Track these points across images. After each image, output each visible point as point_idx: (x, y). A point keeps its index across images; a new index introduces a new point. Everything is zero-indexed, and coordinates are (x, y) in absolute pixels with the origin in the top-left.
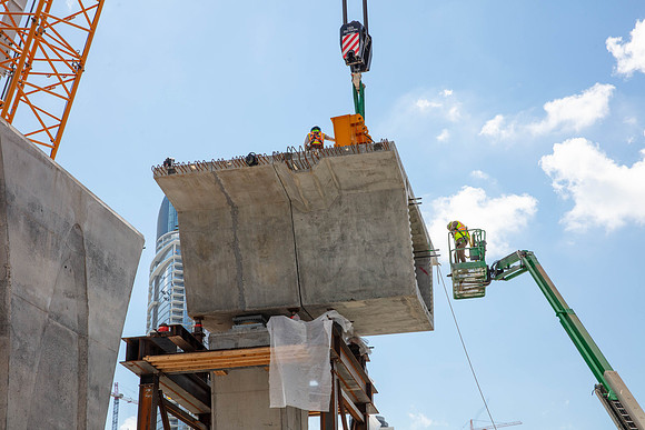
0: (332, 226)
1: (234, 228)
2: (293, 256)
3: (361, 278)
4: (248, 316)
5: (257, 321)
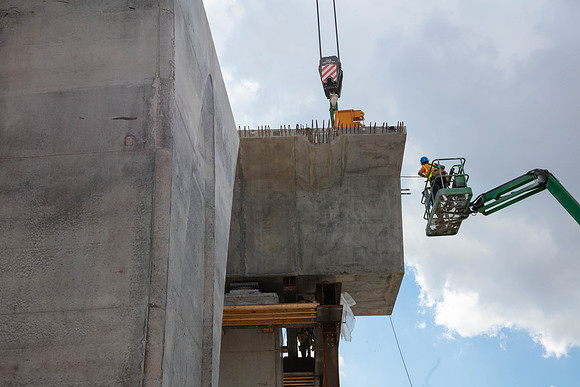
1: (242, 199)
3: (355, 254)
4: (244, 282)
5: (254, 287)
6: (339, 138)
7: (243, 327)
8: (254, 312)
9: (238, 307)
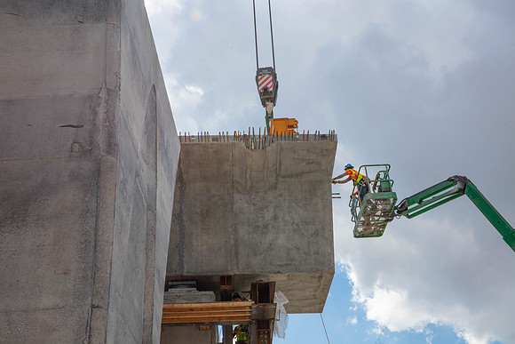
0: (266, 207)
3: (288, 254)
4: (183, 281)
5: (192, 286)
6: (274, 145)
7: (180, 324)
8: (192, 310)
9: (176, 305)
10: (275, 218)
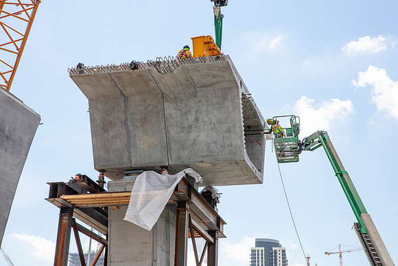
0: (189, 111)
1: (125, 112)
2: (164, 131)
3: (208, 147)
4: (134, 170)
6: (179, 68)
10: (197, 120)
